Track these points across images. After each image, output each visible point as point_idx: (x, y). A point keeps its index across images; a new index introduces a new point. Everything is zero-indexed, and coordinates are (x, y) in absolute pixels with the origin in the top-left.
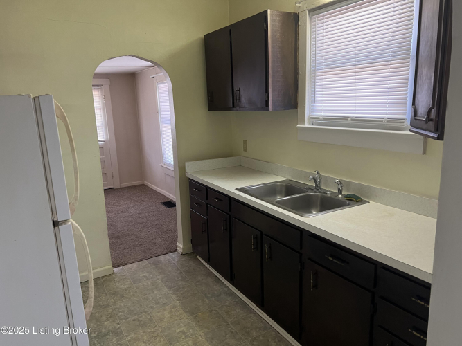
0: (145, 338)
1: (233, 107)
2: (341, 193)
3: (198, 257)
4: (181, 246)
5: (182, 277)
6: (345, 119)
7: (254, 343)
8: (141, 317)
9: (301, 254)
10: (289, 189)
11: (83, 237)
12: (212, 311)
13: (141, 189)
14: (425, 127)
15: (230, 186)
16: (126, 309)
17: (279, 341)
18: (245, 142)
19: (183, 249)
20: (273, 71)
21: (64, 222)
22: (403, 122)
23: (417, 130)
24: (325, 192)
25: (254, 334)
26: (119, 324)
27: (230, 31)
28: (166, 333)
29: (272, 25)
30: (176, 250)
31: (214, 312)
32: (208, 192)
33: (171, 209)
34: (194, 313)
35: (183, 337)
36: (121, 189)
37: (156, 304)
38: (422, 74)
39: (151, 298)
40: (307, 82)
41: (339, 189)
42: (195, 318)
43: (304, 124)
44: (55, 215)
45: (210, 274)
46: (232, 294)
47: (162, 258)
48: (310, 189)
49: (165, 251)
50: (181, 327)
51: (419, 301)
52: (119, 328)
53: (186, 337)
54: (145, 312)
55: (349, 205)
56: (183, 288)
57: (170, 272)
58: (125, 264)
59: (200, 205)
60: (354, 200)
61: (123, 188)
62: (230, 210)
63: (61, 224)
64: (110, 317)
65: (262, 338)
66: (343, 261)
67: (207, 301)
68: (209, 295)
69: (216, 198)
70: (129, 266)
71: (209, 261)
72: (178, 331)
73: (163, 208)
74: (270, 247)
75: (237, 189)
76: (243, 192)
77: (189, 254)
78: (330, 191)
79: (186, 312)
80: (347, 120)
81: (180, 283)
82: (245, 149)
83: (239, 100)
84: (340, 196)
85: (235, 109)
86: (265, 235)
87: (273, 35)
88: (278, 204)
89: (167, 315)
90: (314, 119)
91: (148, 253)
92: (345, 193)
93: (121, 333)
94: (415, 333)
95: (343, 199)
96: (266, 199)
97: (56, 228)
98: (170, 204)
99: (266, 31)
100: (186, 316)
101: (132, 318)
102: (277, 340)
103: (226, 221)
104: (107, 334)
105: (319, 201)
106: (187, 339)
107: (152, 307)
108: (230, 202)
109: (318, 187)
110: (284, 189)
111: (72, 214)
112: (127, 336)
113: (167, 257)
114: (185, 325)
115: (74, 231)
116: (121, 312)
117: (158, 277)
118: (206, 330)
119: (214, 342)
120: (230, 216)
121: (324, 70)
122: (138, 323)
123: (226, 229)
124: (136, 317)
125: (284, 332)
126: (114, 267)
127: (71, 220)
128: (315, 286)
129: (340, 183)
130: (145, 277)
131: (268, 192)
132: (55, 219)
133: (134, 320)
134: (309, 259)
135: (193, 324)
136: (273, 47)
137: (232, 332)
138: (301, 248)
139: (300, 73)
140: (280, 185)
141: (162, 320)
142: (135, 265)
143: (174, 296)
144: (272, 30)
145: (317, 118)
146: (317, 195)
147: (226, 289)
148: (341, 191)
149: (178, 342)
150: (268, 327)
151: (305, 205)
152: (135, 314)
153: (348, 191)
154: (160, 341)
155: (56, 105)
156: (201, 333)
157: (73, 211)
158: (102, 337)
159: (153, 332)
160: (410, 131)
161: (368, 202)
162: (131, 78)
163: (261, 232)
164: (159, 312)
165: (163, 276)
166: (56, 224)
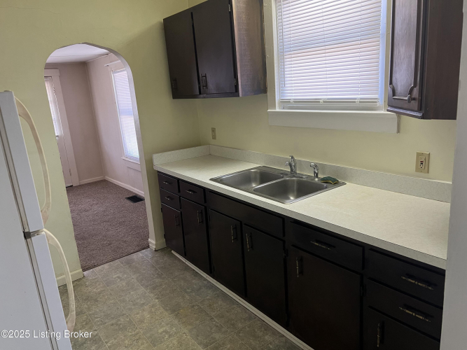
0: (126, 342)
1: (200, 93)
2: (317, 177)
3: (173, 251)
4: (154, 242)
5: (158, 274)
6: (316, 101)
7: (241, 335)
8: (119, 320)
9: (284, 242)
10: (264, 176)
11: (59, 247)
12: (194, 306)
13: (103, 185)
14: (406, 106)
15: (204, 177)
16: (102, 314)
17: (265, 330)
18: (213, 130)
19: (156, 245)
20: (241, 55)
21: (37, 232)
22: (376, 102)
23: (396, 110)
24: (301, 176)
25: (240, 325)
26: (96, 330)
27: (192, 13)
28: (148, 335)
29: (237, 7)
30: (148, 247)
31: (196, 307)
32: (180, 184)
33: (137, 204)
34: (175, 311)
35: (167, 336)
36: (81, 186)
37: (134, 305)
38: (399, 52)
39: (127, 299)
40: (276, 65)
41: (315, 172)
42: (176, 315)
43: (275, 109)
44: (26, 226)
45: (187, 268)
46: (213, 287)
47: (134, 256)
48: (285, 174)
49: (137, 248)
50: (163, 327)
51: (410, 280)
52: (97, 335)
53: (170, 336)
54: (123, 315)
55: (326, 188)
56: (161, 285)
57: (144, 270)
58: (95, 266)
59: (172, 199)
60: (331, 182)
61: (83, 185)
62: (205, 202)
63: (34, 235)
64: (86, 324)
65: (248, 329)
66: (330, 246)
67: (187, 297)
68: (188, 291)
69: (190, 191)
70: (100, 267)
71: (185, 255)
72: (160, 331)
73: (129, 203)
74: (251, 237)
75: (211, 180)
76: (219, 182)
77: (162, 250)
78: (306, 175)
79: (166, 310)
80: (319, 102)
81: (157, 280)
82: (214, 137)
83: (206, 86)
84: (316, 179)
85: (201, 96)
86: (245, 224)
87: (239, 17)
88: (256, 192)
89: (147, 315)
90: (285, 103)
91: (118, 252)
92: (321, 176)
93: (100, 340)
94: (407, 311)
95: (320, 182)
96: (242, 187)
97: (28, 240)
98: (136, 199)
99: (231, 13)
100: (167, 314)
101: (111, 323)
102: (263, 329)
103: (201, 213)
104: (85, 343)
105: (295, 186)
106: (171, 339)
107: (130, 309)
108: (204, 194)
109: (293, 172)
110: (258, 176)
111: (45, 222)
112: (106, 343)
113: (140, 254)
114: (167, 324)
115: (48, 240)
116: (97, 318)
117: (133, 277)
118: (190, 327)
119: (199, 338)
120: (206, 208)
121: (292, 52)
122: (117, 327)
123: (202, 222)
124: (114, 321)
125: (270, 320)
126: (84, 270)
127: (44, 230)
128: (301, 272)
129: (316, 166)
130: (119, 277)
131: (243, 180)
132: (27, 230)
133: (112, 325)
134: (293, 246)
135: (176, 322)
136: (239, 30)
137: (217, 326)
138: (284, 236)
139: (267, 56)
140: (255, 172)
141: (142, 321)
142: (106, 266)
143: (152, 295)
144: (237, 12)
145: (288, 102)
146: (293, 181)
147: (205, 282)
148: (317, 174)
149: (162, 342)
150: (252, 317)
151: (281, 191)
152: (113, 318)
153: (323, 173)
154: (143, 344)
155: (18, 102)
156: (186, 331)
157: (45, 219)
158: (80, 346)
159: (135, 335)
160: (388, 110)
161: (344, 184)
162: (82, 68)
163: (241, 222)
164: (138, 314)
165: (138, 275)
166: (27, 235)
